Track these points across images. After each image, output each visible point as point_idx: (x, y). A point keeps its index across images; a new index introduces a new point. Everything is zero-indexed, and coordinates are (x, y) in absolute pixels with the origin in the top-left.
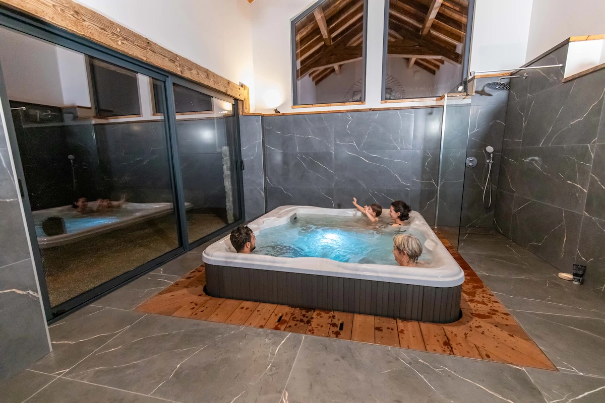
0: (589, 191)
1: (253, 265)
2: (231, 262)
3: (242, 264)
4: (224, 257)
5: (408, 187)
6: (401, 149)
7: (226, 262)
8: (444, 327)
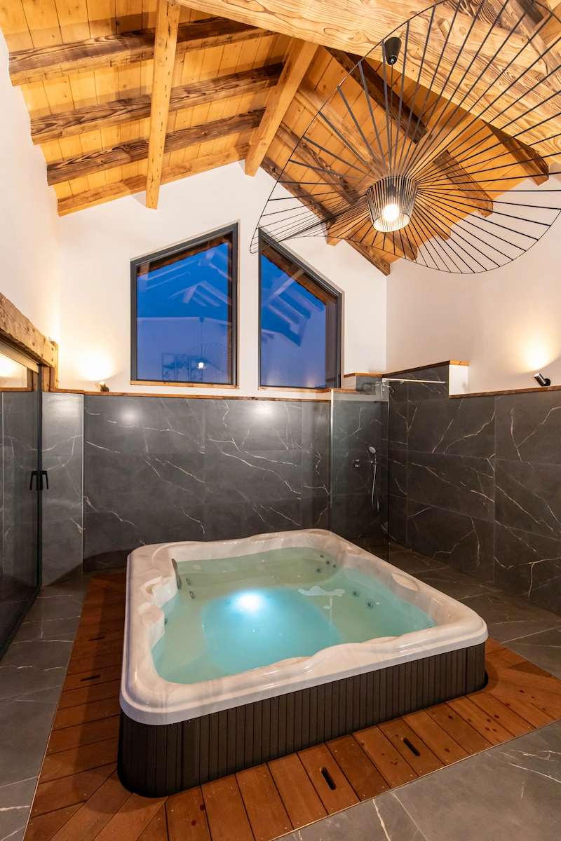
0: (496, 501)
1: (256, 694)
2: (212, 705)
3: (235, 699)
4: (194, 699)
5: (299, 496)
6: (290, 449)
7: (203, 707)
8: (489, 692)
